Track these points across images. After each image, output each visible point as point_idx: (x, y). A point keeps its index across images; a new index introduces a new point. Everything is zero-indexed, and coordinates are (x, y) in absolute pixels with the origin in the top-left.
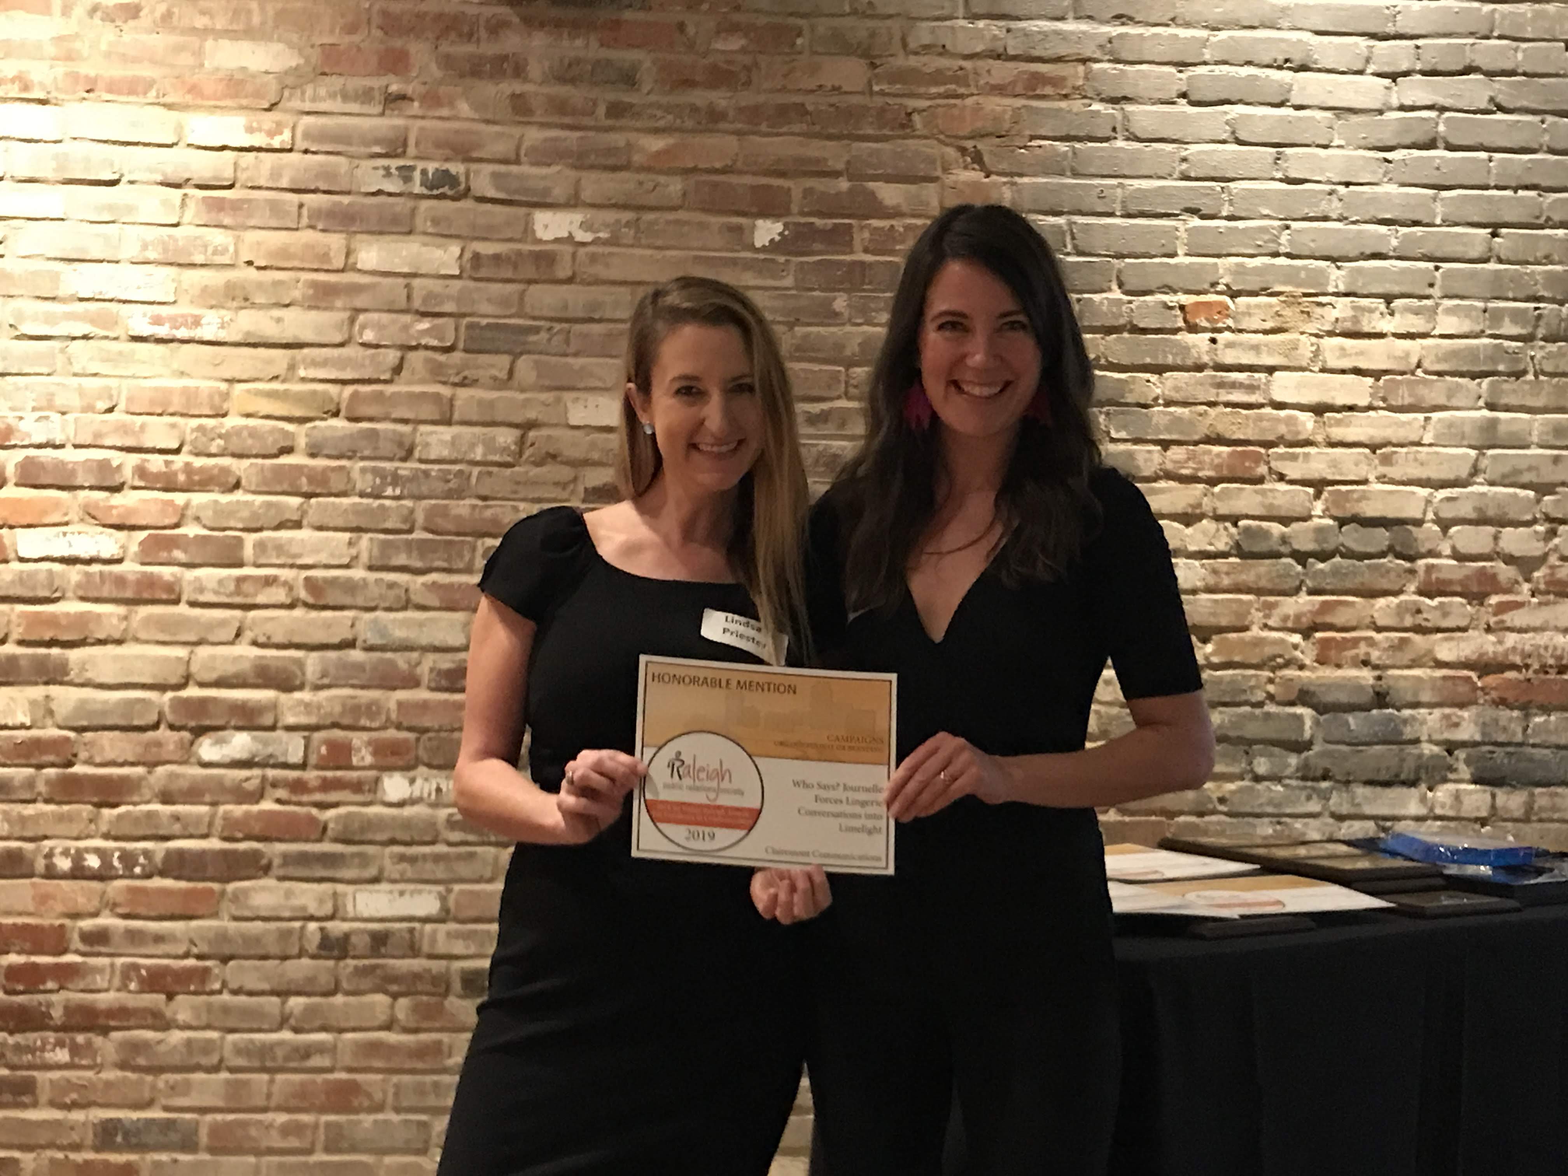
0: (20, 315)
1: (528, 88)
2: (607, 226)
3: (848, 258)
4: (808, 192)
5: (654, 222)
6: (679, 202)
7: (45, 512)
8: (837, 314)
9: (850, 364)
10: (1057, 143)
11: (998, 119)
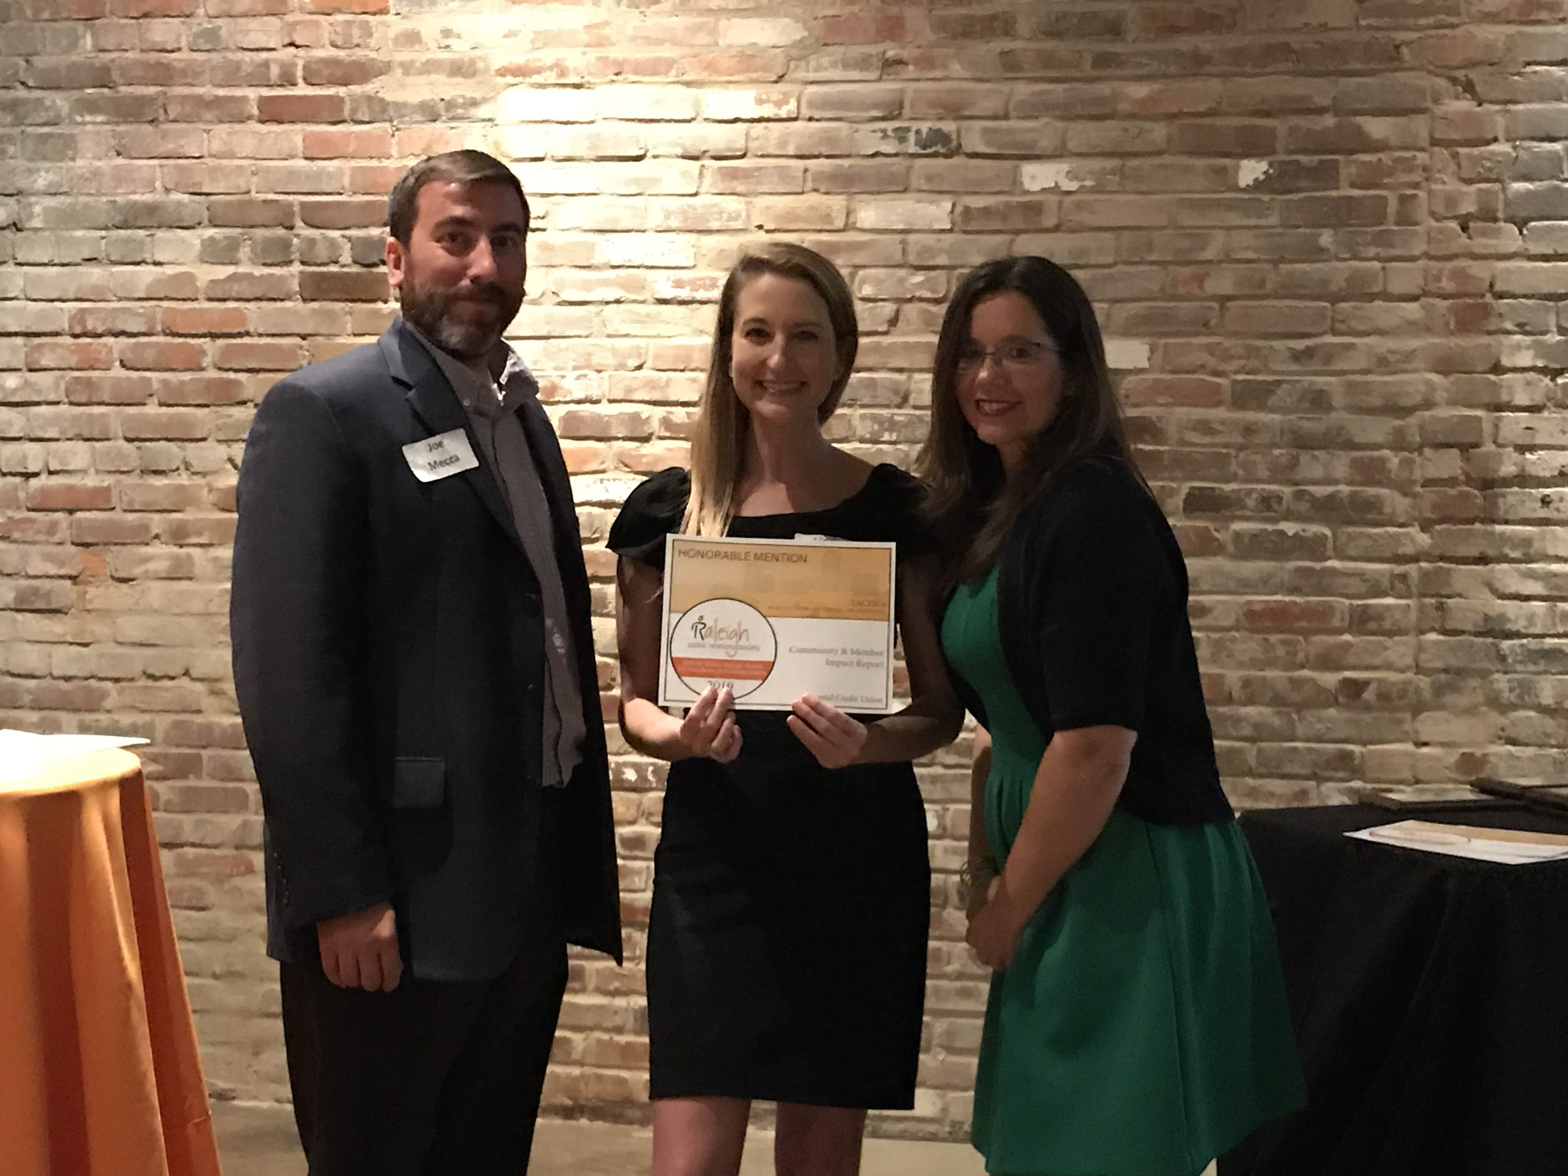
0: (561, 284)
1: (1018, 45)
2: (1092, 174)
3: (1334, 193)
4: (1294, 130)
5: (1139, 168)
6: (1164, 147)
7: (585, 462)
8: (1322, 250)
9: (1336, 299)
10: (1554, 68)
11: (1490, 46)
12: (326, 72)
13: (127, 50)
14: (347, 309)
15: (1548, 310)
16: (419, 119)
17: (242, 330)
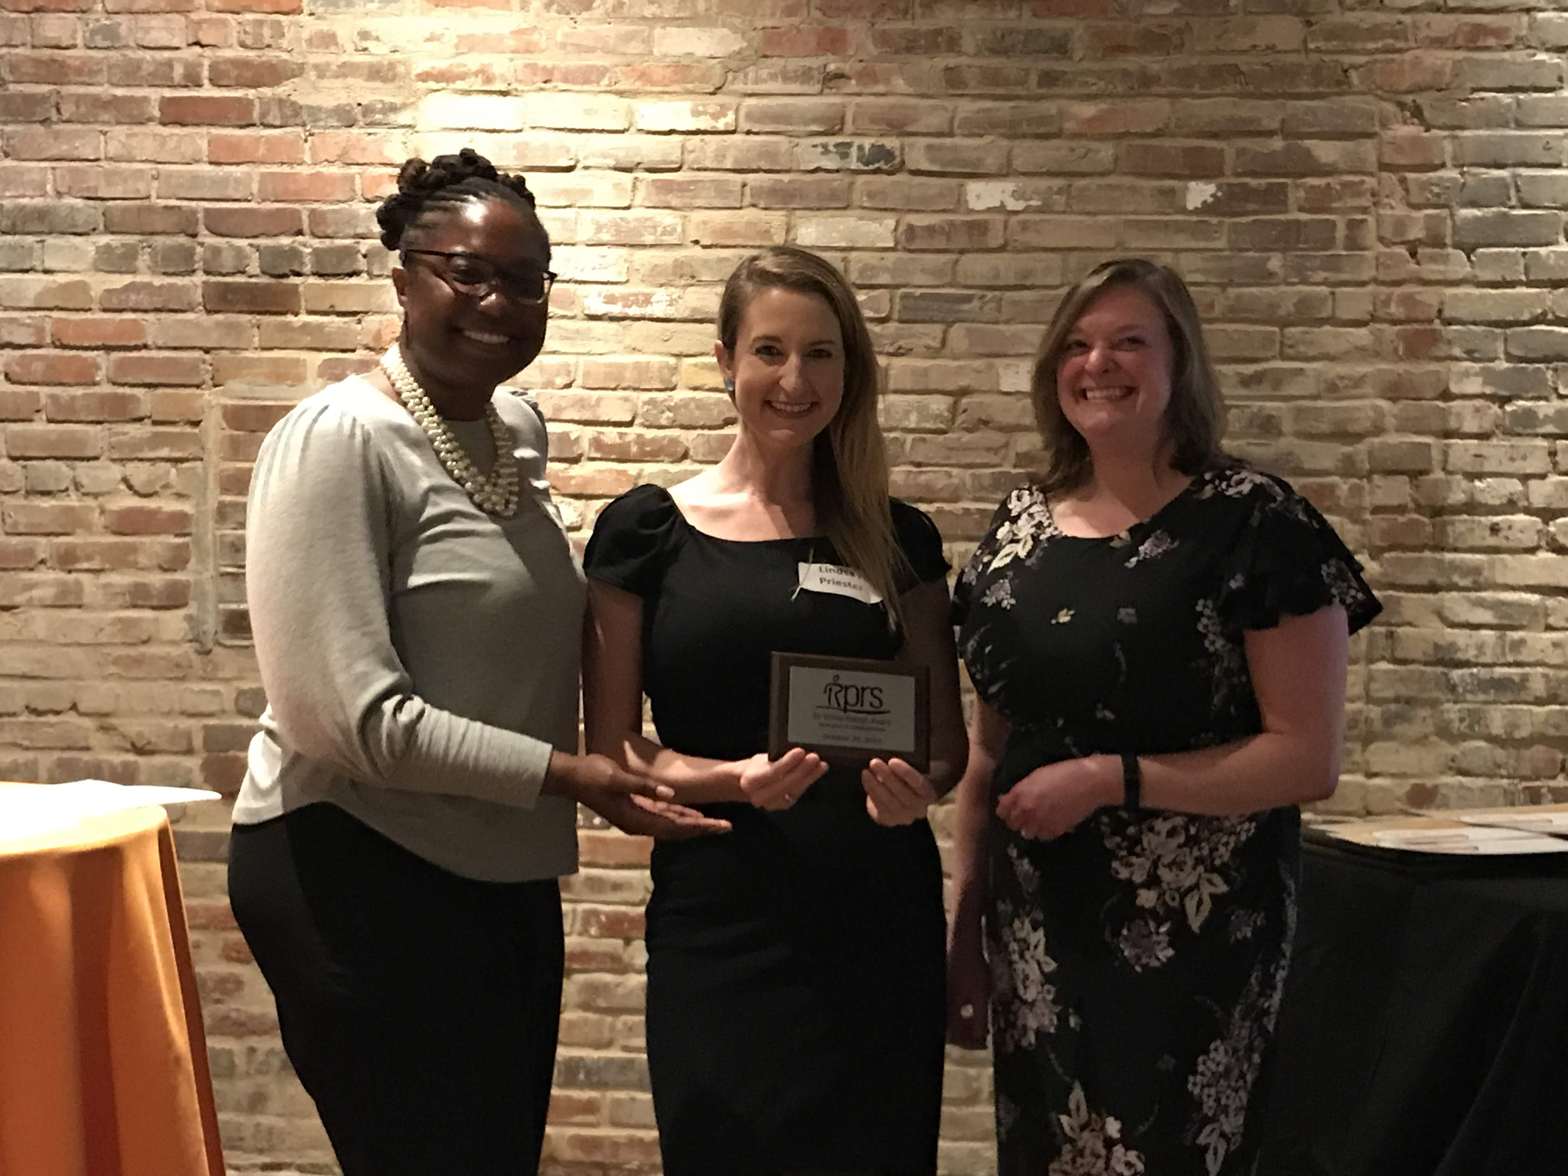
1: (963, 60)
2: (1039, 194)
3: (1282, 217)
4: (1241, 152)
5: (1086, 188)
6: (1111, 167)
8: (1271, 274)
9: (1284, 324)
10: (1500, 95)
11: (1438, 73)
12: (234, 73)
13: (16, 46)
14: (254, 321)
15: (1495, 337)
16: (335, 124)
17: (140, 343)
